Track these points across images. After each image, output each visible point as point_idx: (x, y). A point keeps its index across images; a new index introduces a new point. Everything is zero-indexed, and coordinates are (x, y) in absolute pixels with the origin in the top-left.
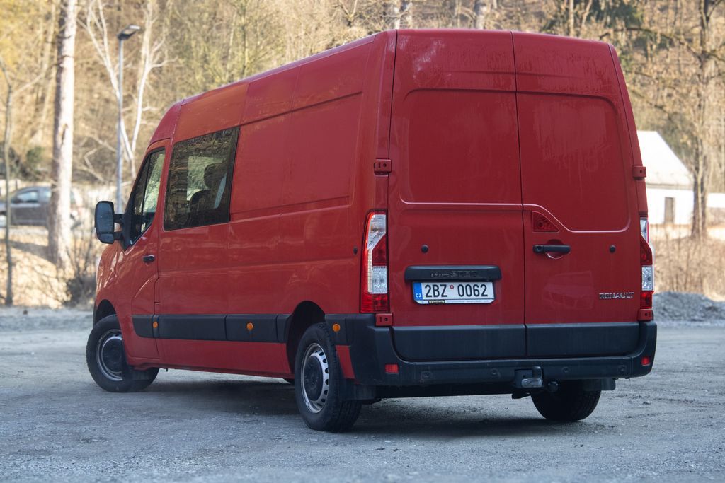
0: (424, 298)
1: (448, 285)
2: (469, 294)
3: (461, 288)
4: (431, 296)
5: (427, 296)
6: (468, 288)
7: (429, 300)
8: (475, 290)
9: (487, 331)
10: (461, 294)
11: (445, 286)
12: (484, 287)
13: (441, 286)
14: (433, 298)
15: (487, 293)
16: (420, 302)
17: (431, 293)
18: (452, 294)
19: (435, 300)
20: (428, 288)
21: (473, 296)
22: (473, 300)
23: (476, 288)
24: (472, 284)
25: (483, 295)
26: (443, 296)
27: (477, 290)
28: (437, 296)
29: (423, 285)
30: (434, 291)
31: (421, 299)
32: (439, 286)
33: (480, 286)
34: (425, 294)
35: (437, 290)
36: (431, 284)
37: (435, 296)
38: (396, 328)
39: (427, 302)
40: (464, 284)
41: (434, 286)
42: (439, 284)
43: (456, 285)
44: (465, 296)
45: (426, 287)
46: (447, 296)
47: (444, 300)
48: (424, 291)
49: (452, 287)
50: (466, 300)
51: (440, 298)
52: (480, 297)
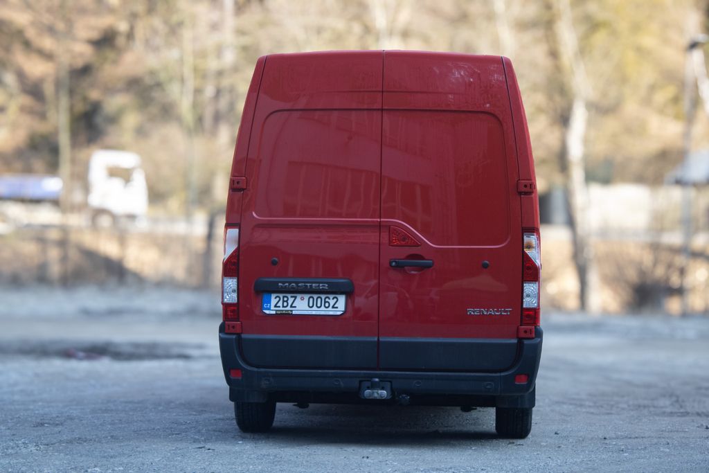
0: (272, 308)
1: (299, 296)
2: (319, 305)
3: (311, 300)
4: (279, 307)
5: (276, 306)
6: (319, 300)
7: (276, 311)
8: (325, 302)
9: (335, 341)
10: (311, 305)
11: (296, 297)
12: (335, 300)
13: (292, 297)
14: (281, 308)
15: (338, 305)
16: (267, 312)
17: (280, 304)
18: (301, 306)
19: (282, 311)
20: (278, 299)
21: (323, 308)
22: (323, 311)
23: (327, 300)
24: (323, 297)
25: (333, 307)
26: (291, 306)
27: (328, 302)
28: (286, 307)
29: (273, 296)
30: (284, 301)
31: (269, 309)
32: (289, 297)
33: (331, 298)
34: (274, 305)
35: (287, 301)
36: (281, 296)
37: (283, 307)
38: (244, 336)
39: (274, 312)
40: (315, 296)
41: (284, 297)
42: (289, 296)
43: (306, 297)
44: (315, 308)
45: (276, 298)
46: (295, 307)
47: (292, 311)
48: (274, 301)
49: (302, 299)
50: (315, 311)
51: (288, 308)
52: (330, 308)
